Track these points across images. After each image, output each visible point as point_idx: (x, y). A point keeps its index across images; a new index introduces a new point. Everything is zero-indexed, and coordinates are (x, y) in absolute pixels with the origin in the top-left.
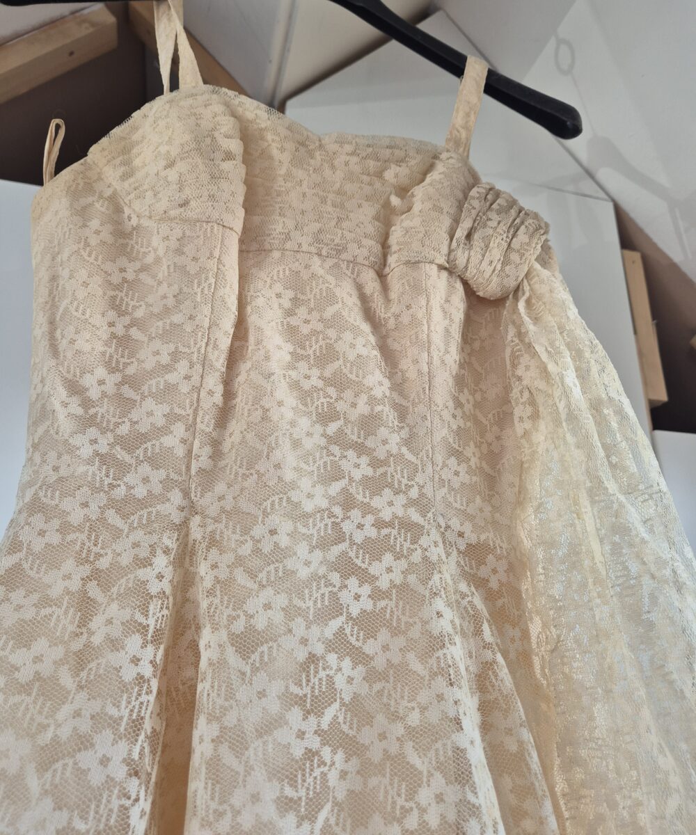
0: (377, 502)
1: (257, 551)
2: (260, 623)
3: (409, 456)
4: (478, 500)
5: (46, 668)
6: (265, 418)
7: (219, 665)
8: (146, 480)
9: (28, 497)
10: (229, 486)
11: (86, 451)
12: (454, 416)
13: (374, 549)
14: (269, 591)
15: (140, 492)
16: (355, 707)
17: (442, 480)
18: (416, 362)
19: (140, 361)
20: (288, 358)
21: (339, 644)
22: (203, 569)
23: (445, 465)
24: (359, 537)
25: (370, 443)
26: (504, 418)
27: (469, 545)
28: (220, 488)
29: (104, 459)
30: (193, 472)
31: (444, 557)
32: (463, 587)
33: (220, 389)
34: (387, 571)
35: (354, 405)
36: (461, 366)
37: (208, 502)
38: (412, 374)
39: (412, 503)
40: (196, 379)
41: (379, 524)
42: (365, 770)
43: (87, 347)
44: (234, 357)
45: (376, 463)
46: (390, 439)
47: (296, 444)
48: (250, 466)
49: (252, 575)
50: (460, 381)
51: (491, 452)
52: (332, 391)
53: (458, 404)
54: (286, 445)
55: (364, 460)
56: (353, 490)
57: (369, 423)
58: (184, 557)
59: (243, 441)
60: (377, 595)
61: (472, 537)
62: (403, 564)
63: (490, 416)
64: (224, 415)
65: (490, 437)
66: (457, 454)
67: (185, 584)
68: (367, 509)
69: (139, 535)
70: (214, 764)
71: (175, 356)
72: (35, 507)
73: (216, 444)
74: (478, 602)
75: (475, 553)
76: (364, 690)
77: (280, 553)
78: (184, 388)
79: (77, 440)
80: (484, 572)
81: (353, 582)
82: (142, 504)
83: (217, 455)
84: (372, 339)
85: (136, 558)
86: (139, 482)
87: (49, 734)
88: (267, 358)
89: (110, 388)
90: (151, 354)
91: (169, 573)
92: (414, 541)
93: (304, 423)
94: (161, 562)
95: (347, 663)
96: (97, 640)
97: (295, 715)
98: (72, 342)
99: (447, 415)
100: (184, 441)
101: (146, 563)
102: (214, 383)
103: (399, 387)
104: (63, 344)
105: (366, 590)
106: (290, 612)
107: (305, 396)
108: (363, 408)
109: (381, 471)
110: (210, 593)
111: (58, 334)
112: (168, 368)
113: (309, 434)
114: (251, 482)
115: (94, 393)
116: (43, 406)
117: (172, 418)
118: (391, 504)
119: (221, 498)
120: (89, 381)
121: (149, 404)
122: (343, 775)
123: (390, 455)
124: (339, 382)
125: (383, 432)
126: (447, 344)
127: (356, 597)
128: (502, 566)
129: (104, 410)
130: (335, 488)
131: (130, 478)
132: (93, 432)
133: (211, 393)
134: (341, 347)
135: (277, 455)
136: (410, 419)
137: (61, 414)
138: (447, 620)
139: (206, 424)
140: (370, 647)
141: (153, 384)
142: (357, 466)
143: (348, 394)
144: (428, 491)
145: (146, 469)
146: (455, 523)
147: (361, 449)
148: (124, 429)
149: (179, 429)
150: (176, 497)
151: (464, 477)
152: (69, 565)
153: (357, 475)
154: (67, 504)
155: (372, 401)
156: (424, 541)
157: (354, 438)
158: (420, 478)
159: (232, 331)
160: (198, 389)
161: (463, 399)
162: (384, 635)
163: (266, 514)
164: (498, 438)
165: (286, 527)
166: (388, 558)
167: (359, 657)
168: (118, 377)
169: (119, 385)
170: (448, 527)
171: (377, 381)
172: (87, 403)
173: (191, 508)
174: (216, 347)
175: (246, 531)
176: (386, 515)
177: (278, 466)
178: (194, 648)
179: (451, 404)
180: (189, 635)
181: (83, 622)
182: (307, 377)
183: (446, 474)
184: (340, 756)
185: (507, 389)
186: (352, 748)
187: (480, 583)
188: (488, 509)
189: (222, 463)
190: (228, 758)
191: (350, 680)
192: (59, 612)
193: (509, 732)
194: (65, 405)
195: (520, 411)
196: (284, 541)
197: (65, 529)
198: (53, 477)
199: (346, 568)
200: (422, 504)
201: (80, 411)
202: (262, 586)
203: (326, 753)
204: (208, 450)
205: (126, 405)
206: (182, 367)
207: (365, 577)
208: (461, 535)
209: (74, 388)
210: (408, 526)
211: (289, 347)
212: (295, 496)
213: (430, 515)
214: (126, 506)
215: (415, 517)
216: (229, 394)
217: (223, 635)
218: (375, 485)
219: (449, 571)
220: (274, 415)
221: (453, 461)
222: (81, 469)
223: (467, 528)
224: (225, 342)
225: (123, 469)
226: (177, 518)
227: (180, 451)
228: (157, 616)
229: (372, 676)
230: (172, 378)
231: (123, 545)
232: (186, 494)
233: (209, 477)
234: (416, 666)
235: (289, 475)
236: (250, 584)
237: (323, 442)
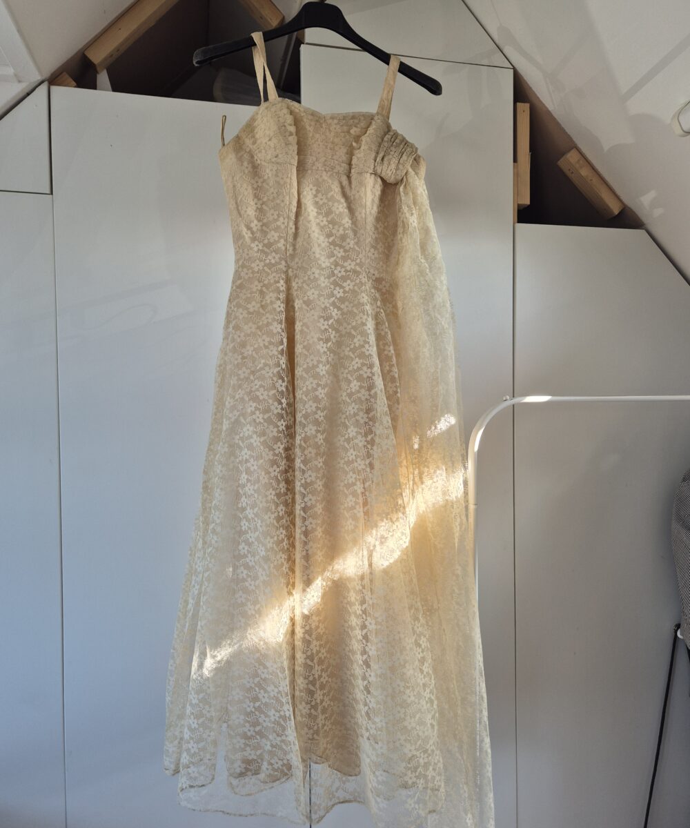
0: (346, 264)
1: (309, 279)
2: (311, 298)
3: (357, 248)
4: (381, 263)
5: (256, 309)
6: (309, 237)
7: (301, 309)
8: (274, 258)
9: (240, 263)
10: (299, 259)
11: (256, 249)
12: (374, 233)
13: (344, 279)
14: (313, 290)
15: (273, 261)
16: (338, 321)
17: (368, 256)
18: (360, 213)
19: (268, 218)
20: (316, 214)
21: (334, 304)
22: (294, 284)
23: (369, 251)
24: (339, 275)
25: (344, 244)
26: (395, 233)
27: (376, 278)
28: (297, 260)
29: (263, 251)
30: (288, 255)
31: (367, 281)
32: (373, 291)
33: (294, 227)
34: (348, 285)
35: (338, 231)
36: (379, 213)
37: (292, 264)
38: (359, 218)
39: (357, 264)
40: (286, 224)
41: (346, 271)
42: (341, 336)
43: (250, 214)
44: (298, 214)
45: (345, 251)
46: (351, 243)
47: (319, 245)
48: (305, 253)
49: (308, 286)
50: (378, 219)
51: (389, 246)
52: (331, 226)
53: (376, 228)
54: (316, 245)
55: (342, 250)
56: (338, 260)
57: (343, 238)
58: (288, 281)
59: (303, 245)
60: (345, 292)
61: (377, 275)
62: (353, 283)
63: (390, 232)
64: (296, 235)
65: (389, 240)
66: (375, 248)
67: (289, 289)
68: (342, 267)
69: (274, 274)
70: (302, 331)
71: (279, 216)
72: (243, 266)
73: (294, 246)
74: (377, 295)
75: (378, 281)
76: (340, 317)
77: (316, 279)
78: (283, 227)
79: (253, 245)
80: (381, 287)
81: (337, 288)
82: (274, 265)
83: (294, 249)
84: (345, 205)
85: (275, 281)
86: (272, 258)
87: (261, 323)
88: (309, 215)
89: (259, 227)
90: (271, 215)
91: (284, 285)
92: (357, 276)
93: (322, 238)
94: (282, 282)
95: (336, 310)
96: (268, 302)
97: (322, 320)
98: (246, 211)
99: (371, 234)
100: (284, 245)
101: (278, 282)
102: (292, 225)
103: (354, 222)
104: (242, 212)
105: (341, 290)
106: (320, 295)
107: (322, 228)
108: (341, 232)
109: (347, 254)
110: (296, 290)
111: (240, 208)
112: (276, 220)
113: (323, 242)
114: (306, 258)
115: (255, 229)
116: (240, 234)
117: (280, 237)
118: (350, 265)
119: (297, 263)
120: (253, 225)
121: (273, 232)
122: (335, 337)
123: (350, 248)
124: (332, 222)
125: (348, 240)
126: (373, 206)
127: (339, 293)
128: (387, 285)
129: (258, 235)
130: (332, 259)
131: (270, 257)
132: (256, 243)
133: (291, 228)
134: (334, 209)
135: (313, 250)
136: (358, 235)
137: (246, 236)
138: (364, 298)
139: (290, 239)
140: (342, 306)
141: (273, 226)
142: (339, 252)
143: (336, 227)
144: (363, 260)
145: (274, 254)
146: (372, 271)
147: (341, 247)
148: (266, 241)
149: (282, 241)
150: (283, 263)
151: (376, 255)
152: (256, 283)
153: (339, 255)
154: (253, 265)
155: (345, 229)
156: (360, 277)
157: (338, 242)
158: (360, 256)
159: (296, 205)
160: (287, 227)
161: (378, 226)
162: (347, 303)
163: (311, 268)
164: (392, 240)
165: (317, 272)
166: (349, 282)
167: (339, 309)
168: (261, 224)
169: (262, 226)
170: (369, 272)
171: (347, 221)
172: (253, 233)
173: (288, 267)
174: (291, 211)
175: (305, 273)
176: (348, 268)
177: (314, 253)
178: (293, 307)
179: (373, 229)
180: (291, 304)
181: (263, 298)
182: (322, 221)
183: (370, 254)
184: (334, 332)
185: (397, 221)
186: (337, 331)
187: (378, 290)
188: (385, 266)
189: (296, 252)
190: (306, 330)
191: (337, 314)
192: (257, 295)
193: (382, 330)
194: (247, 234)
195: (400, 230)
196: (317, 276)
197: (253, 272)
198: (247, 257)
199: (336, 284)
200: (361, 265)
201: (251, 236)
202: (311, 289)
203: (330, 330)
204: (291, 248)
205: (264, 233)
206: (281, 219)
207: (341, 287)
208: (374, 275)
209: (249, 228)
210: (355, 272)
211: (316, 210)
212: (320, 262)
213: (363, 268)
214: (270, 266)
215: (358, 269)
216: (297, 228)
217: (301, 301)
218: (345, 259)
219: (369, 285)
220: (312, 236)
221: (372, 250)
222: (255, 254)
223: (376, 273)
224: (294, 210)
225: (267, 254)
226: (284, 269)
227: (283, 248)
228: (282, 296)
229: (343, 314)
230: (279, 223)
231: (271, 277)
232: (286, 262)
233: (293, 256)
234: (355, 311)
235: (318, 256)
236: (307, 288)
237: (328, 244)
